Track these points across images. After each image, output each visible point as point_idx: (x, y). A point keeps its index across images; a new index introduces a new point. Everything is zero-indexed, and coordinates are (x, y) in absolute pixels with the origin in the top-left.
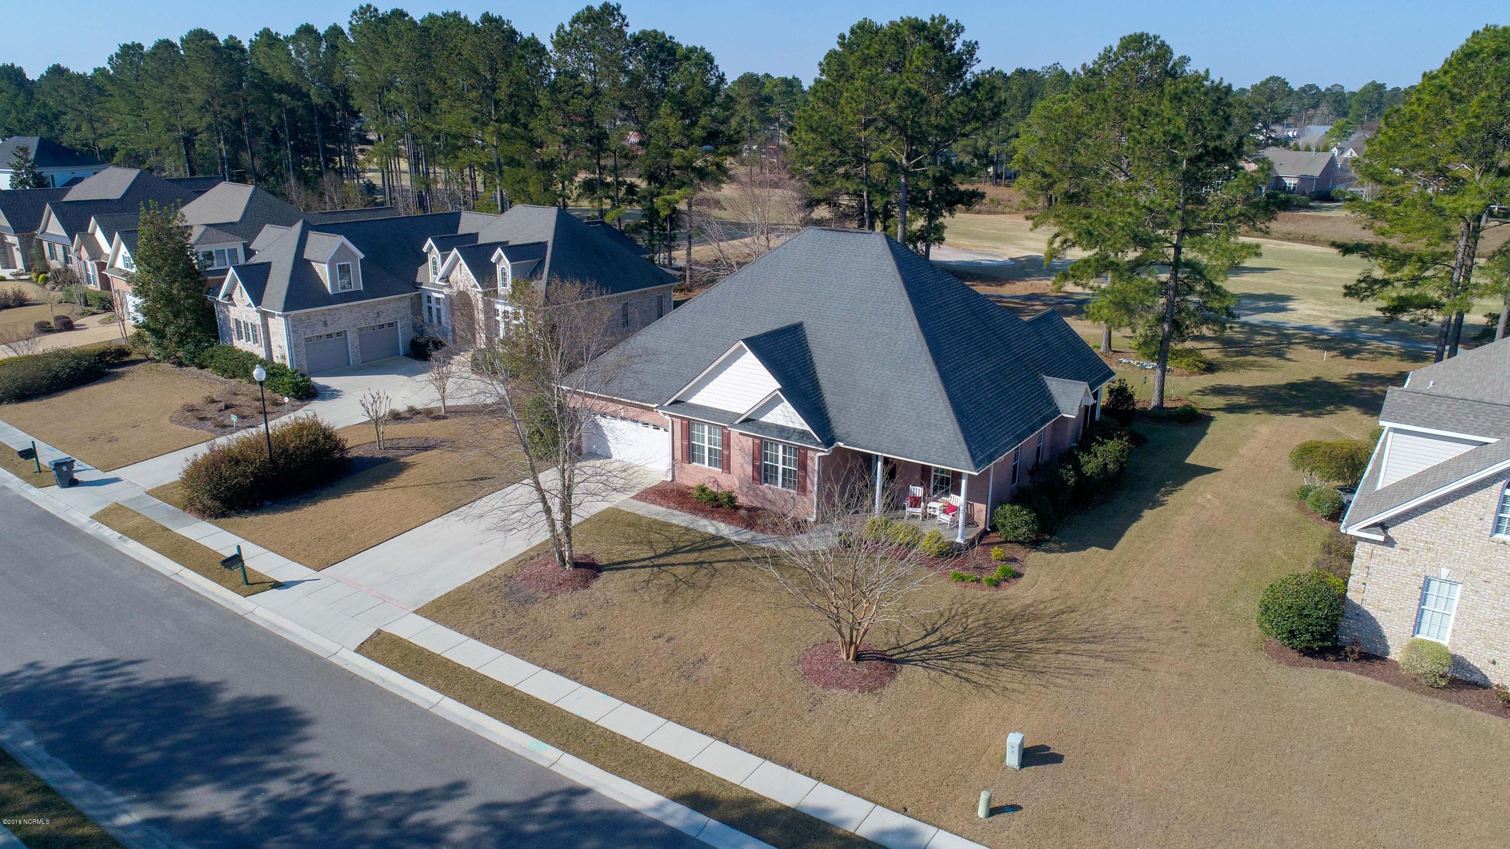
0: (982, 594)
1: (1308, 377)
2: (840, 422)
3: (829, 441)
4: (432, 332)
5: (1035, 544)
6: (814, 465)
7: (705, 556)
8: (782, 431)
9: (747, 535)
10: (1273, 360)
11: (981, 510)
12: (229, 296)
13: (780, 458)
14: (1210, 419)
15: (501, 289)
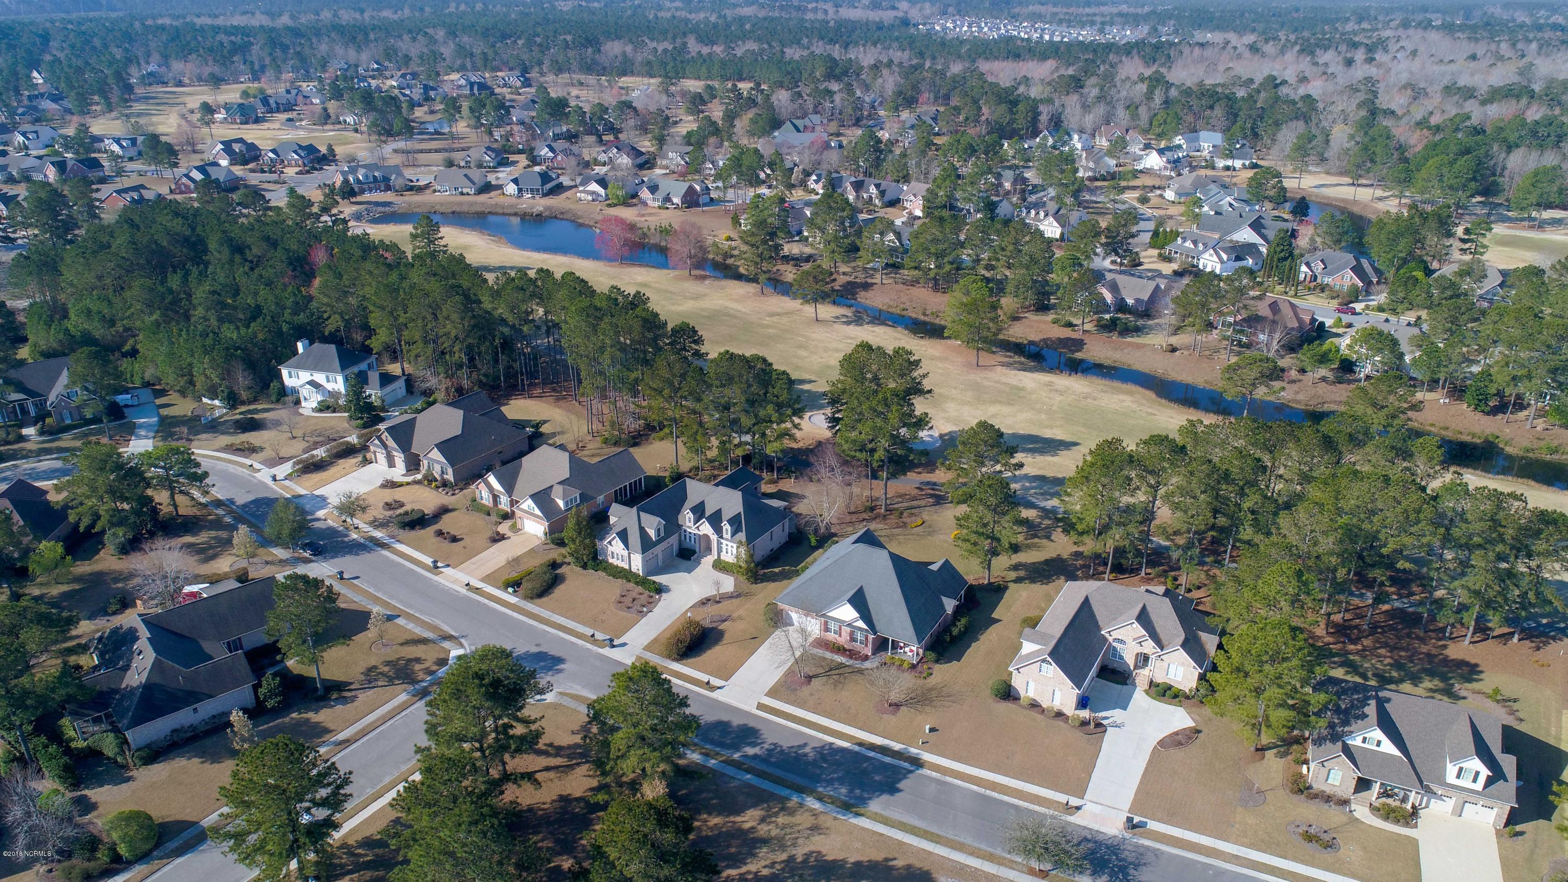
0: (921, 682)
1: (1054, 555)
2: (878, 626)
3: (875, 633)
4: (685, 546)
5: (937, 661)
6: (870, 640)
7: (841, 671)
8: (860, 629)
9: (850, 662)
10: (1045, 541)
11: (921, 651)
12: (610, 542)
13: (859, 636)
14: (1006, 588)
15: (725, 536)
